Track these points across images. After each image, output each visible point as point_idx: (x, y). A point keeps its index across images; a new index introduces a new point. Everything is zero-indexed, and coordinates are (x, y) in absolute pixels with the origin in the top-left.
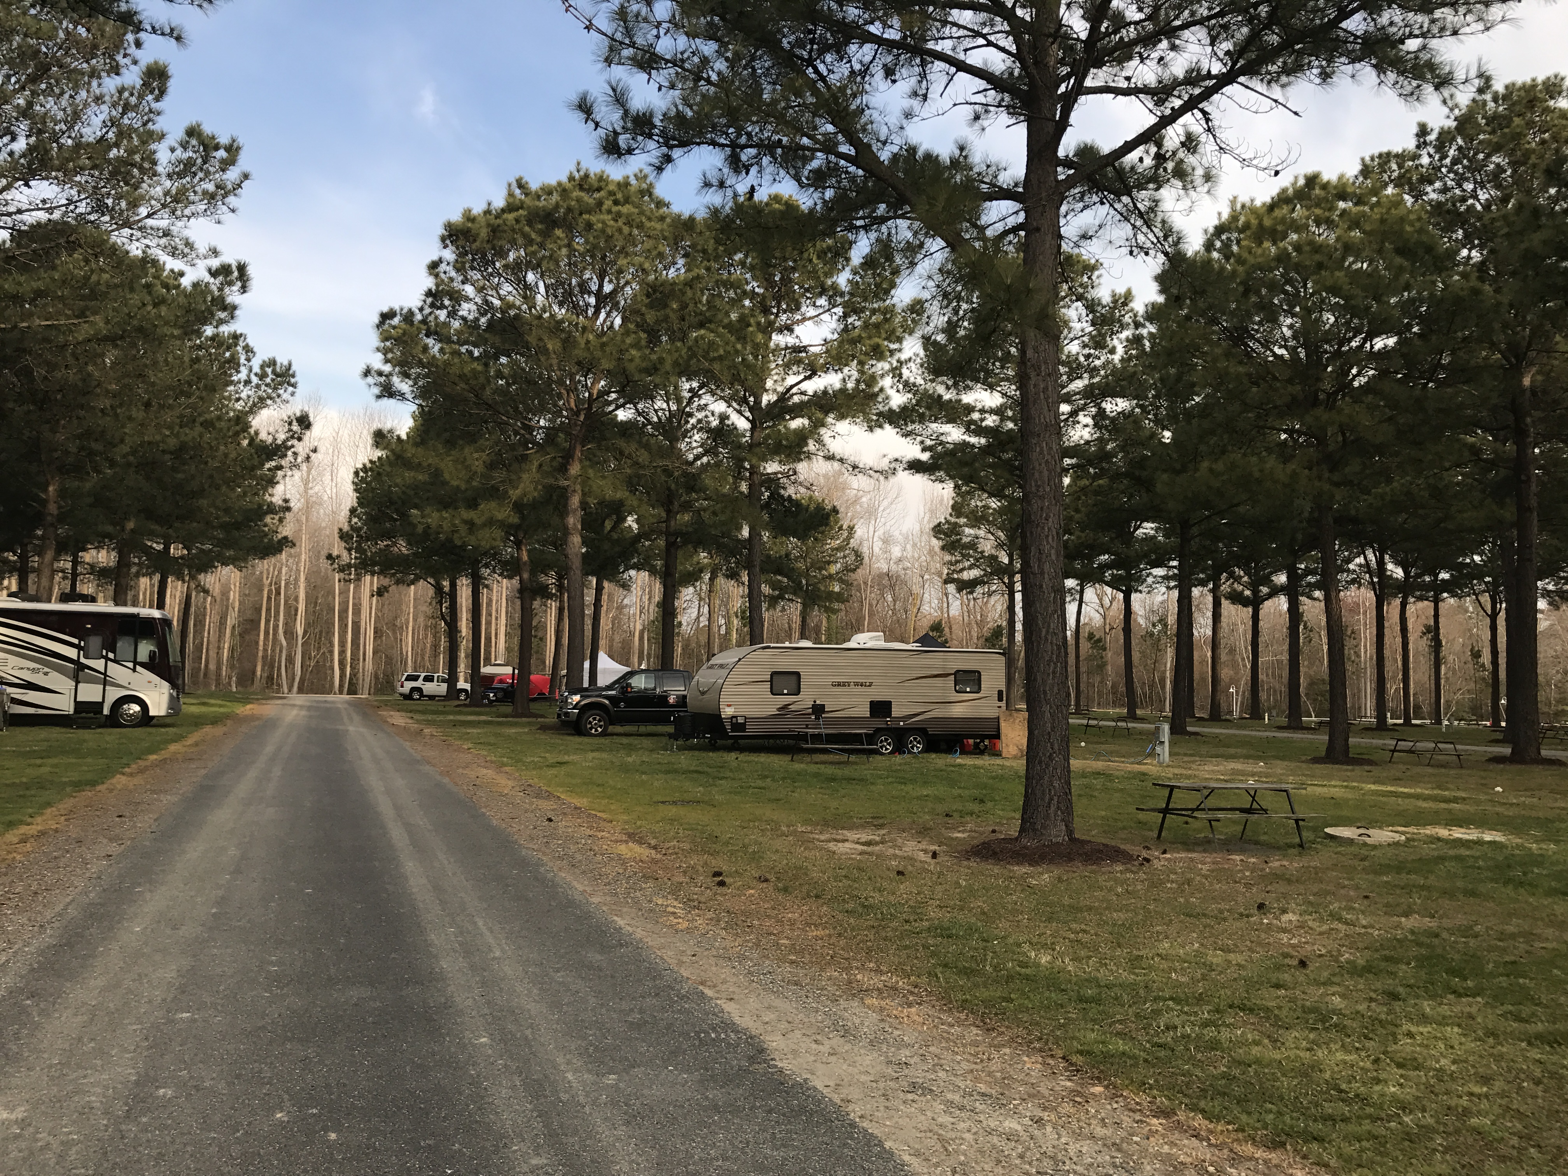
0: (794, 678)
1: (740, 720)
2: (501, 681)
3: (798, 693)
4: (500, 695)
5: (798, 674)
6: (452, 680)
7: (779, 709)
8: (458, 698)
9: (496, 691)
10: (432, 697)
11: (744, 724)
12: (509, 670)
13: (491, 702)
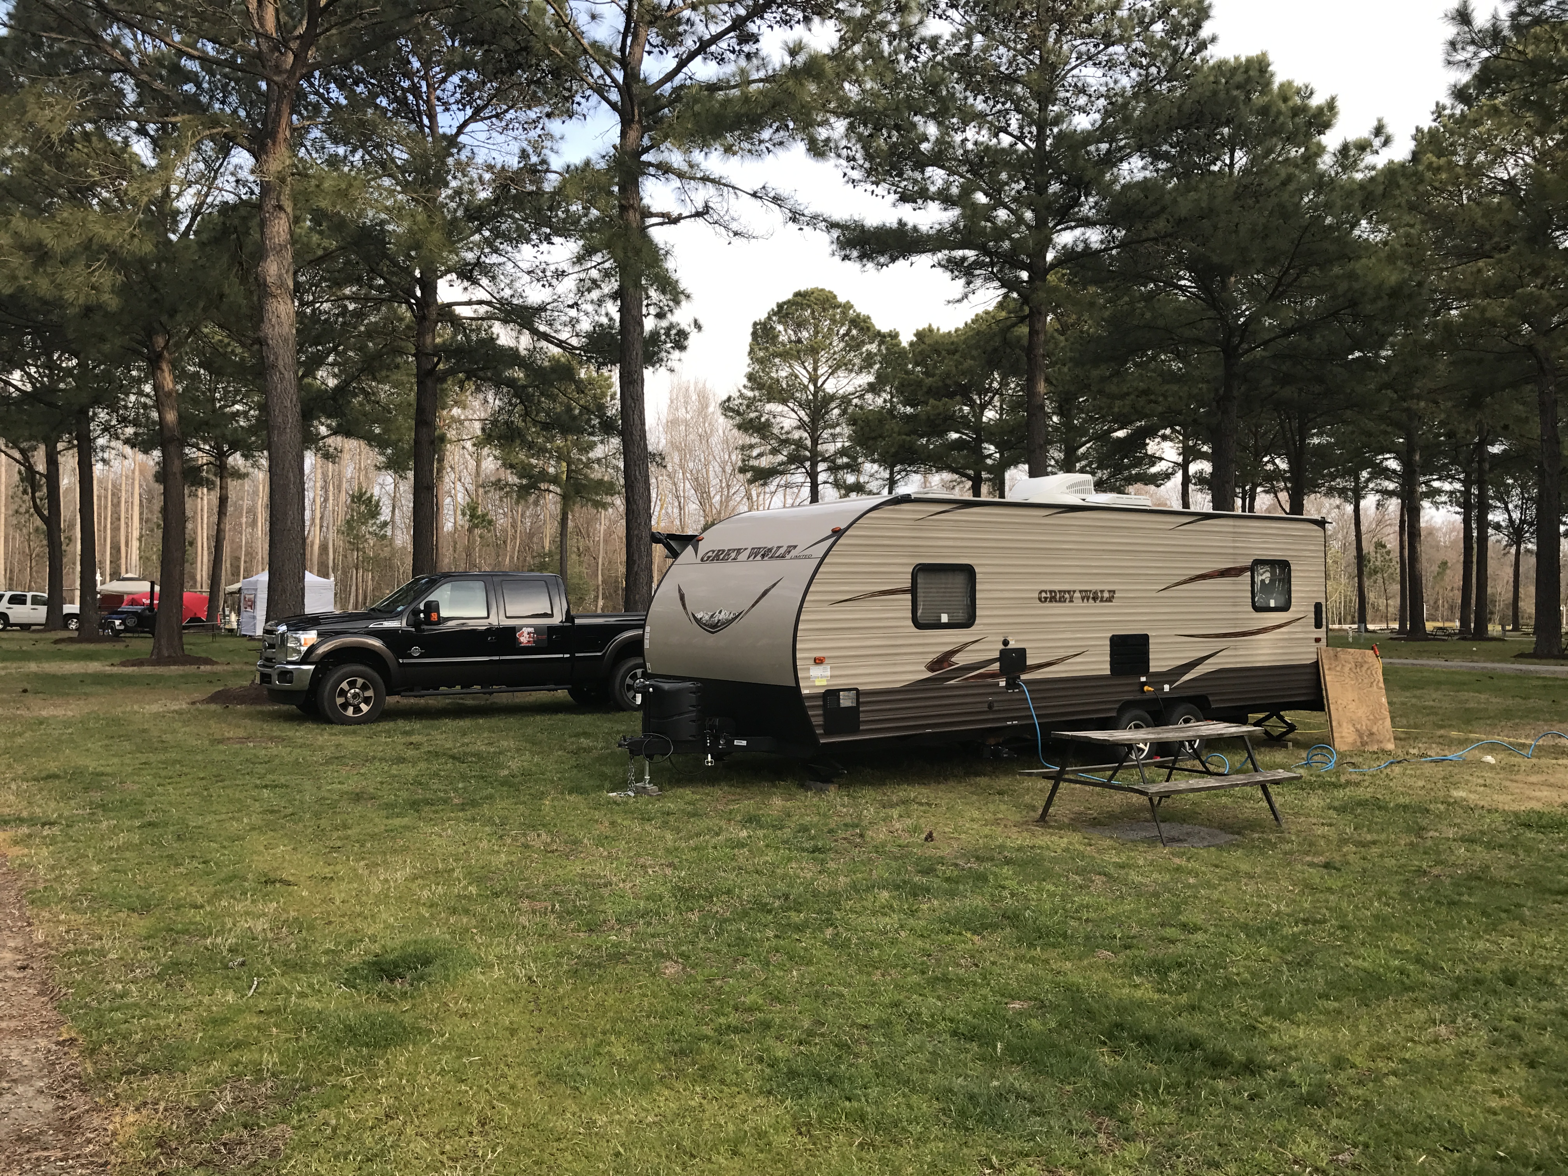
0: (960, 580)
1: (846, 701)
2: (133, 602)
3: (969, 621)
4: (131, 622)
5: (968, 571)
6: (54, 602)
7: (932, 667)
8: (66, 627)
9: (125, 616)
10: (25, 627)
11: (853, 712)
12: (145, 586)
13: (117, 633)
